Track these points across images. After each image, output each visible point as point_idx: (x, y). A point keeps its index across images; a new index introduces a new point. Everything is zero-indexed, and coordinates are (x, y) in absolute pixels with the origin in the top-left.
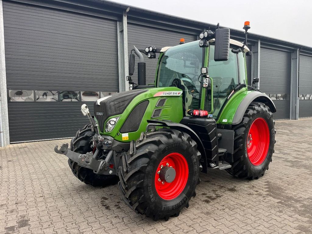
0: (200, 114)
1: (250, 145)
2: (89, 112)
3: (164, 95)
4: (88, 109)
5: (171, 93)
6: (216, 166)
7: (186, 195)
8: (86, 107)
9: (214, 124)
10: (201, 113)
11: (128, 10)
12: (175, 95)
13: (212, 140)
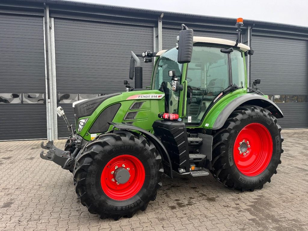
0: (169, 117)
1: (247, 152)
2: (64, 114)
3: (140, 98)
4: (63, 111)
5: (149, 96)
6: (186, 172)
7: (141, 198)
8: (61, 109)
9: (182, 128)
10: (171, 116)
11: (162, 16)
12: (153, 98)
13: (180, 145)
